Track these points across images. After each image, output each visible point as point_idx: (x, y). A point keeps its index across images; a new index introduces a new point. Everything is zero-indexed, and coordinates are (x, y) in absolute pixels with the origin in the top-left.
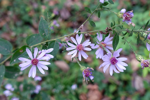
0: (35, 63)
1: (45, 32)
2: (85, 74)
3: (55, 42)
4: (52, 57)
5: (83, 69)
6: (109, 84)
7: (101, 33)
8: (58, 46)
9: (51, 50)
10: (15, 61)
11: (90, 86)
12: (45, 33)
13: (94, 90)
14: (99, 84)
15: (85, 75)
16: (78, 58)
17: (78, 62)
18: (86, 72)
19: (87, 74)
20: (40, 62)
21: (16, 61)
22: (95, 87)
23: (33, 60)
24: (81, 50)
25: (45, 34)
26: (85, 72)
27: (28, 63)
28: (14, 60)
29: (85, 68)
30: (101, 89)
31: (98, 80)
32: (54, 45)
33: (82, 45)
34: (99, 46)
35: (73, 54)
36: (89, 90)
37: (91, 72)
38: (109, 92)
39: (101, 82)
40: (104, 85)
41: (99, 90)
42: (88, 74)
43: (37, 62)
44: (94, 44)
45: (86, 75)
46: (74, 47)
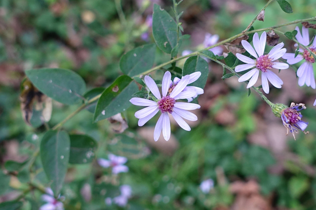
0: (168, 106)
1: (167, 39)
2: (288, 118)
3: (198, 59)
4: (201, 91)
5: (280, 109)
6: (288, 176)
7: (306, 27)
8: (206, 67)
9: (196, 75)
10: (103, 113)
11: (238, 186)
12: (169, 40)
13: (249, 195)
14: (260, 179)
15: (288, 121)
16: (261, 87)
17: (264, 96)
18: (290, 114)
19: (292, 117)
20: (176, 105)
21: (105, 113)
22: (251, 187)
23: (163, 101)
24: (268, 68)
25: (168, 42)
26: (287, 113)
27: (151, 108)
28: (102, 111)
29: (284, 107)
30: (267, 190)
31: (258, 168)
32: (194, 66)
33: (269, 57)
34: (302, 56)
35: (250, 79)
36: (235, 195)
37: (300, 113)
38: (288, 198)
39: (267, 172)
40: (275, 181)
41: (261, 194)
42: (295, 118)
43: (172, 104)
44: (293, 55)
45: (290, 120)
46: (251, 63)
